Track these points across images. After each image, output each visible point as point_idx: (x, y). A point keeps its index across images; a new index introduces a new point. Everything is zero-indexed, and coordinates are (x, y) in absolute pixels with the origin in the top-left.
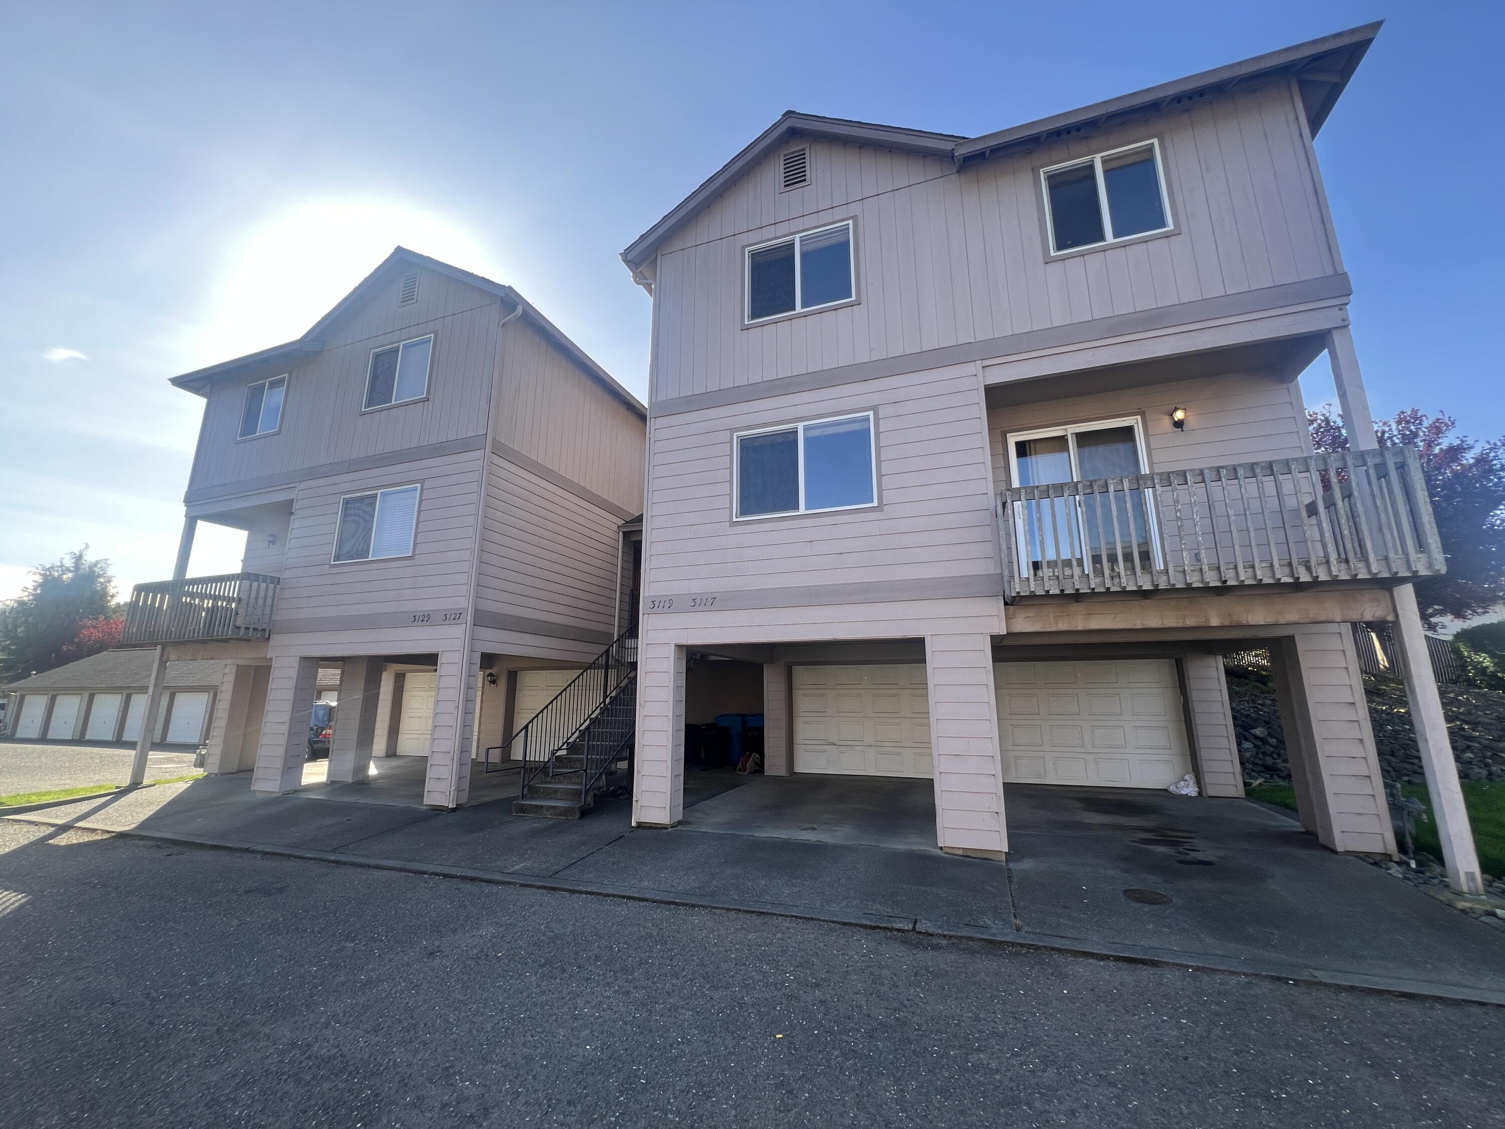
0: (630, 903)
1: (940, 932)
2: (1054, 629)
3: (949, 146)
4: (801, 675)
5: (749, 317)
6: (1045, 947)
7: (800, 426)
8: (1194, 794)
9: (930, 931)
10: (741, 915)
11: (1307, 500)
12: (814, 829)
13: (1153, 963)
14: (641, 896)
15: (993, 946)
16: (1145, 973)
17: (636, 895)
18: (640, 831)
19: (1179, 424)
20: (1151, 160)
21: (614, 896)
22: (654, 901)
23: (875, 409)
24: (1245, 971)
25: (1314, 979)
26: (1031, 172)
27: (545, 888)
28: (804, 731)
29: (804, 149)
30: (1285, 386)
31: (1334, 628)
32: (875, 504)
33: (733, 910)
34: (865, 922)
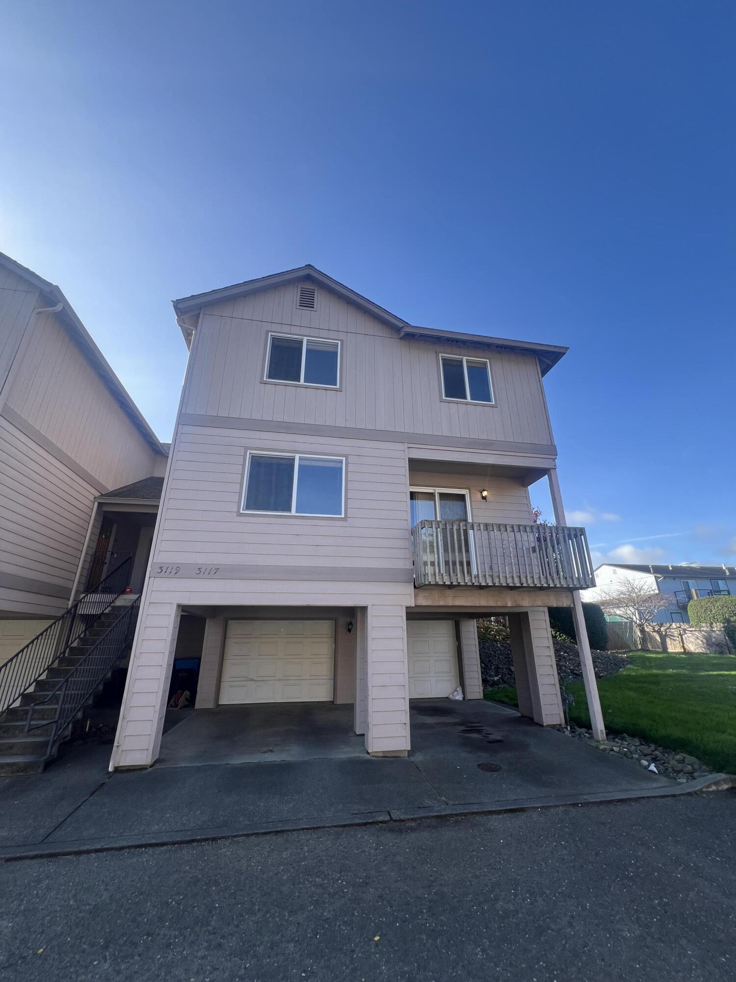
0: (150, 851)
1: (408, 817)
2: (437, 604)
3: (401, 325)
4: (235, 628)
5: (267, 376)
6: (469, 813)
7: (297, 457)
8: (461, 699)
9: (403, 817)
10: (262, 838)
11: (533, 545)
12: (272, 751)
13: (522, 810)
14: (159, 841)
15: (442, 819)
16: (523, 816)
17: (154, 841)
18: (119, 776)
19: (484, 498)
20: (485, 368)
21: (129, 847)
22: (174, 844)
23: (346, 456)
24: (561, 804)
25: (585, 801)
26: (435, 353)
27: (41, 856)
28: (231, 671)
29: (314, 290)
30: (524, 488)
31: (542, 609)
32: (343, 516)
33: (252, 835)
34: (357, 821)
